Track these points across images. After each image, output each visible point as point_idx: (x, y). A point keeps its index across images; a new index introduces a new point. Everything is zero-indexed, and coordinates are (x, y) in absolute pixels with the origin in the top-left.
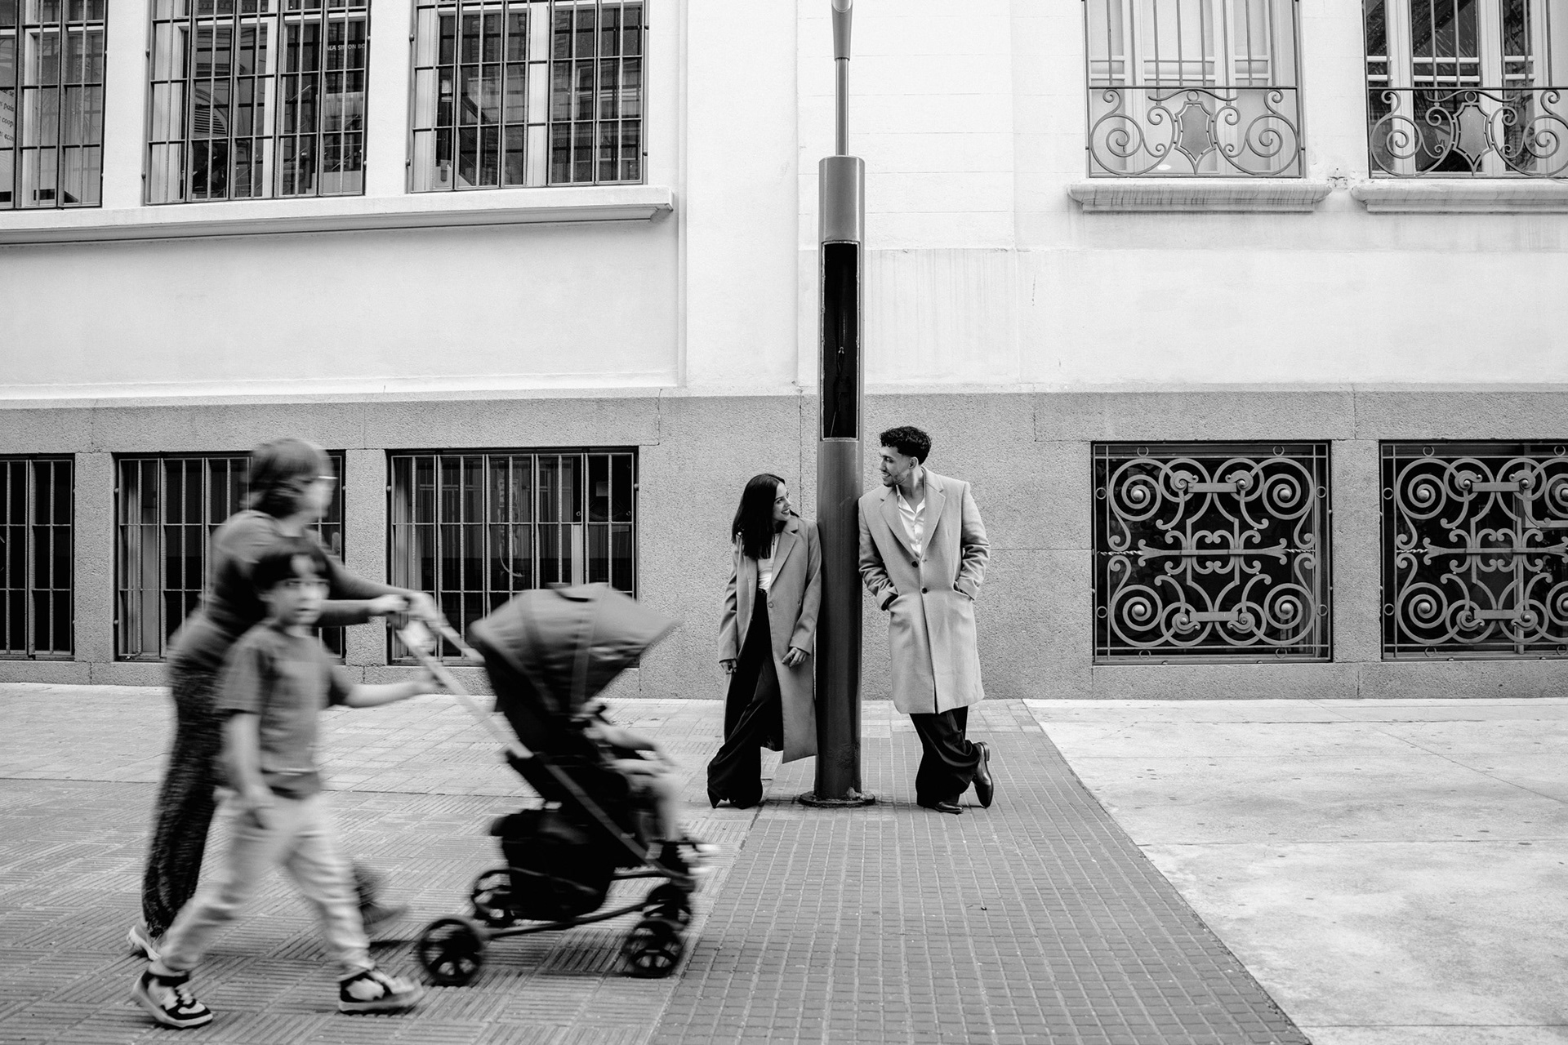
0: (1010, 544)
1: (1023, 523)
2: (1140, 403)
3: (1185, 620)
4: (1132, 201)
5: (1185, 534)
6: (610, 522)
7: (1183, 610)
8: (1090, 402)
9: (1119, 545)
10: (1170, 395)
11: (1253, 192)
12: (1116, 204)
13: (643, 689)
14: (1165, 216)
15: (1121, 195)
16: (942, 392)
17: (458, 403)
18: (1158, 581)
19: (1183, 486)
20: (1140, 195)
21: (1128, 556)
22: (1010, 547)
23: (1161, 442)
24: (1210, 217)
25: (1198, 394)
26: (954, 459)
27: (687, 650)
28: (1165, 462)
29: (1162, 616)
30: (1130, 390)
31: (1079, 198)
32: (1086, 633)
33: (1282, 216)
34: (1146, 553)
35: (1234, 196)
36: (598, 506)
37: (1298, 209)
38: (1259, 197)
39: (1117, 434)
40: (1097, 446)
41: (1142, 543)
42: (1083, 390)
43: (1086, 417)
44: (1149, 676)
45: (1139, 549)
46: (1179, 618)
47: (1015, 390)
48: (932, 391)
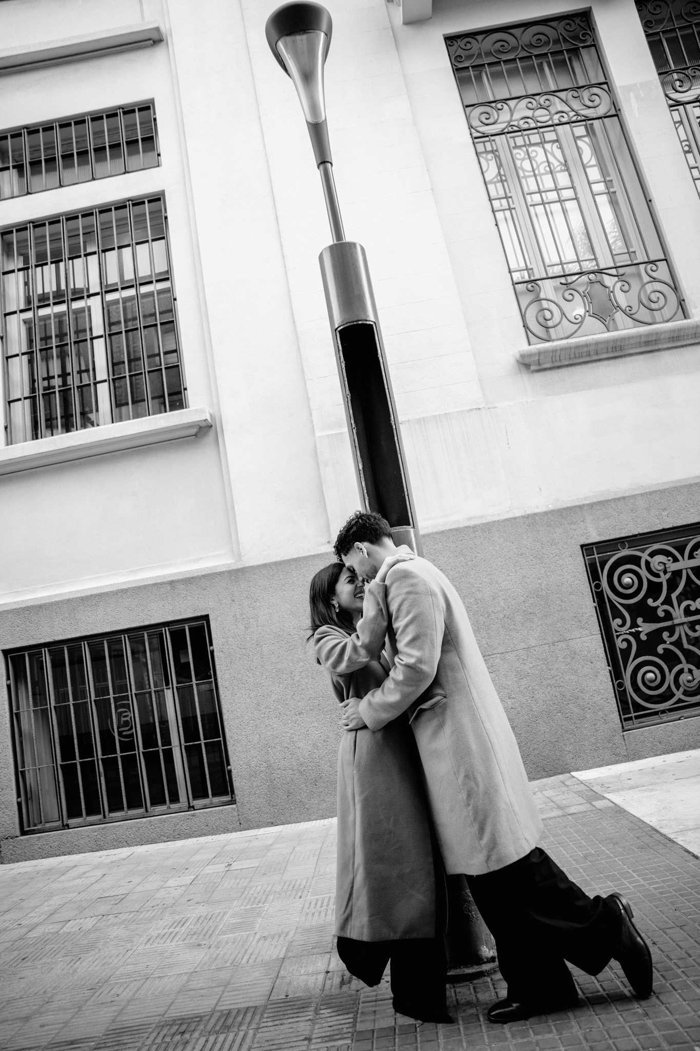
0: (533, 642)
1: (540, 623)
2: (612, 508)
3: (690, 678)
4: (567, 357)
5: (673, 606)
6: (194, 682)
7: (686, 670)
8: (572, 514)
9: (622, 626)
10: (634, 496)
11: (657, 334)
12: (556, 361)
13: (242, 822)
14: (594, 365)
15: (558, 353)
16: (452, 527)
17: (57, 603)
18: (660, 649)
19: (661, 567)
20: (573, 351)
21: (631, 634)
22: (533, 644)
23: (636, 536)
24: (628, 359)
25: (655, 492)
26: (473, 581)
27: (275, 782)
28: (643, 551)
29: (670, 678)
30: (602, 499)
31: (527, 361)
32: (612, 705)
33: (682, 349)
34: (645, 628)
35: (643, 339)
36: (183, 671)
37: (693, 341)
38: (662, 337)
39: (599, 535)
40: (587, 549)
41: (640, 621)
42: (565, 506)
43: (573, 527)
44: (672, 732)
45: (638, 626)
46: (685, 677)
47: (511, 515)
48: (444, 528)
